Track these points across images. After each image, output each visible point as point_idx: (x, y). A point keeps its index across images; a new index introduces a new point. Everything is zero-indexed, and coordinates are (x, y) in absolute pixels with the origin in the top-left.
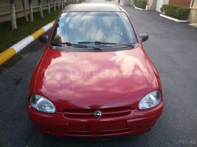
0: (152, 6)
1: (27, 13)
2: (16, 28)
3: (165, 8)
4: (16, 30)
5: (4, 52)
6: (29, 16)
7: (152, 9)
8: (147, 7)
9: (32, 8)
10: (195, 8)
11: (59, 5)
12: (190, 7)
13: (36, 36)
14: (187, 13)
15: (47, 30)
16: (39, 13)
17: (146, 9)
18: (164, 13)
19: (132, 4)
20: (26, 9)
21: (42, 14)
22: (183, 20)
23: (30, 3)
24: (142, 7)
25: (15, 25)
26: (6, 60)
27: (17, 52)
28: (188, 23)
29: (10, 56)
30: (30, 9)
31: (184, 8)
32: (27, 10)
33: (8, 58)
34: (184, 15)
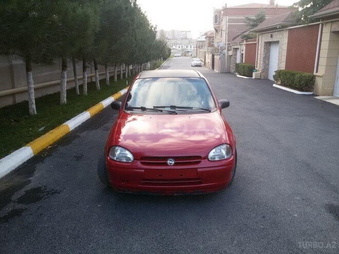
0: (262, 72)
1: (79, 83)
2: (66, 102)
3: (279, 75)
4: (66, 105)
5: (57, 128)
6: (81, 87)
7: (262, 78)
8: (254, 74)
9: (86, 76)
10: (321, 75)
11: (122, 72)
12: (315, 74)
13: (93, 112)
14: (310, 81)
15: (106, 106)
16: (95, 83)
17: (254, 77)
18: (279, 83)
19: (232, 71)
20: (78, 77)
21: (99, 85)
22: (307, 91)
23: (84, 70)
24: (247, 75)
25: (64, 99)
26: (59, 137)
27: (71, 130)
28: (313, 95)
29: (64, 134)
30: (84, 77)
31: (306, 74)
32: (79, 80)
33: (61, 136)
34: (307, 84)
